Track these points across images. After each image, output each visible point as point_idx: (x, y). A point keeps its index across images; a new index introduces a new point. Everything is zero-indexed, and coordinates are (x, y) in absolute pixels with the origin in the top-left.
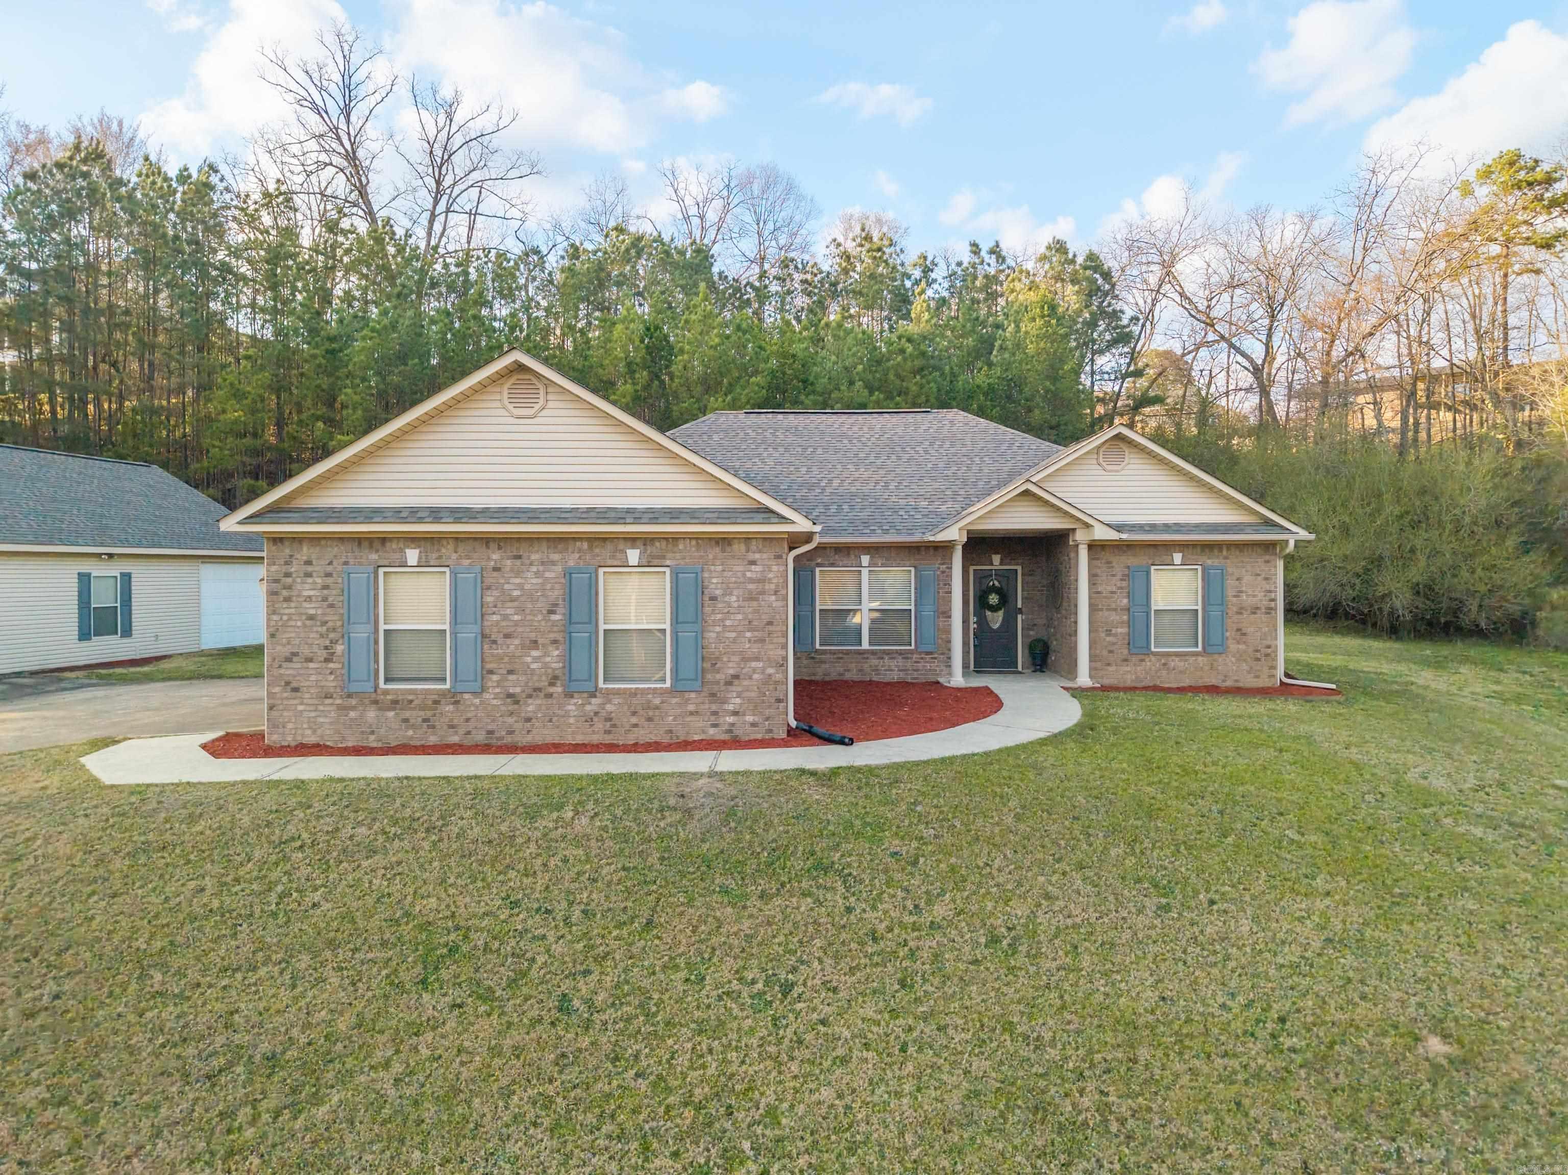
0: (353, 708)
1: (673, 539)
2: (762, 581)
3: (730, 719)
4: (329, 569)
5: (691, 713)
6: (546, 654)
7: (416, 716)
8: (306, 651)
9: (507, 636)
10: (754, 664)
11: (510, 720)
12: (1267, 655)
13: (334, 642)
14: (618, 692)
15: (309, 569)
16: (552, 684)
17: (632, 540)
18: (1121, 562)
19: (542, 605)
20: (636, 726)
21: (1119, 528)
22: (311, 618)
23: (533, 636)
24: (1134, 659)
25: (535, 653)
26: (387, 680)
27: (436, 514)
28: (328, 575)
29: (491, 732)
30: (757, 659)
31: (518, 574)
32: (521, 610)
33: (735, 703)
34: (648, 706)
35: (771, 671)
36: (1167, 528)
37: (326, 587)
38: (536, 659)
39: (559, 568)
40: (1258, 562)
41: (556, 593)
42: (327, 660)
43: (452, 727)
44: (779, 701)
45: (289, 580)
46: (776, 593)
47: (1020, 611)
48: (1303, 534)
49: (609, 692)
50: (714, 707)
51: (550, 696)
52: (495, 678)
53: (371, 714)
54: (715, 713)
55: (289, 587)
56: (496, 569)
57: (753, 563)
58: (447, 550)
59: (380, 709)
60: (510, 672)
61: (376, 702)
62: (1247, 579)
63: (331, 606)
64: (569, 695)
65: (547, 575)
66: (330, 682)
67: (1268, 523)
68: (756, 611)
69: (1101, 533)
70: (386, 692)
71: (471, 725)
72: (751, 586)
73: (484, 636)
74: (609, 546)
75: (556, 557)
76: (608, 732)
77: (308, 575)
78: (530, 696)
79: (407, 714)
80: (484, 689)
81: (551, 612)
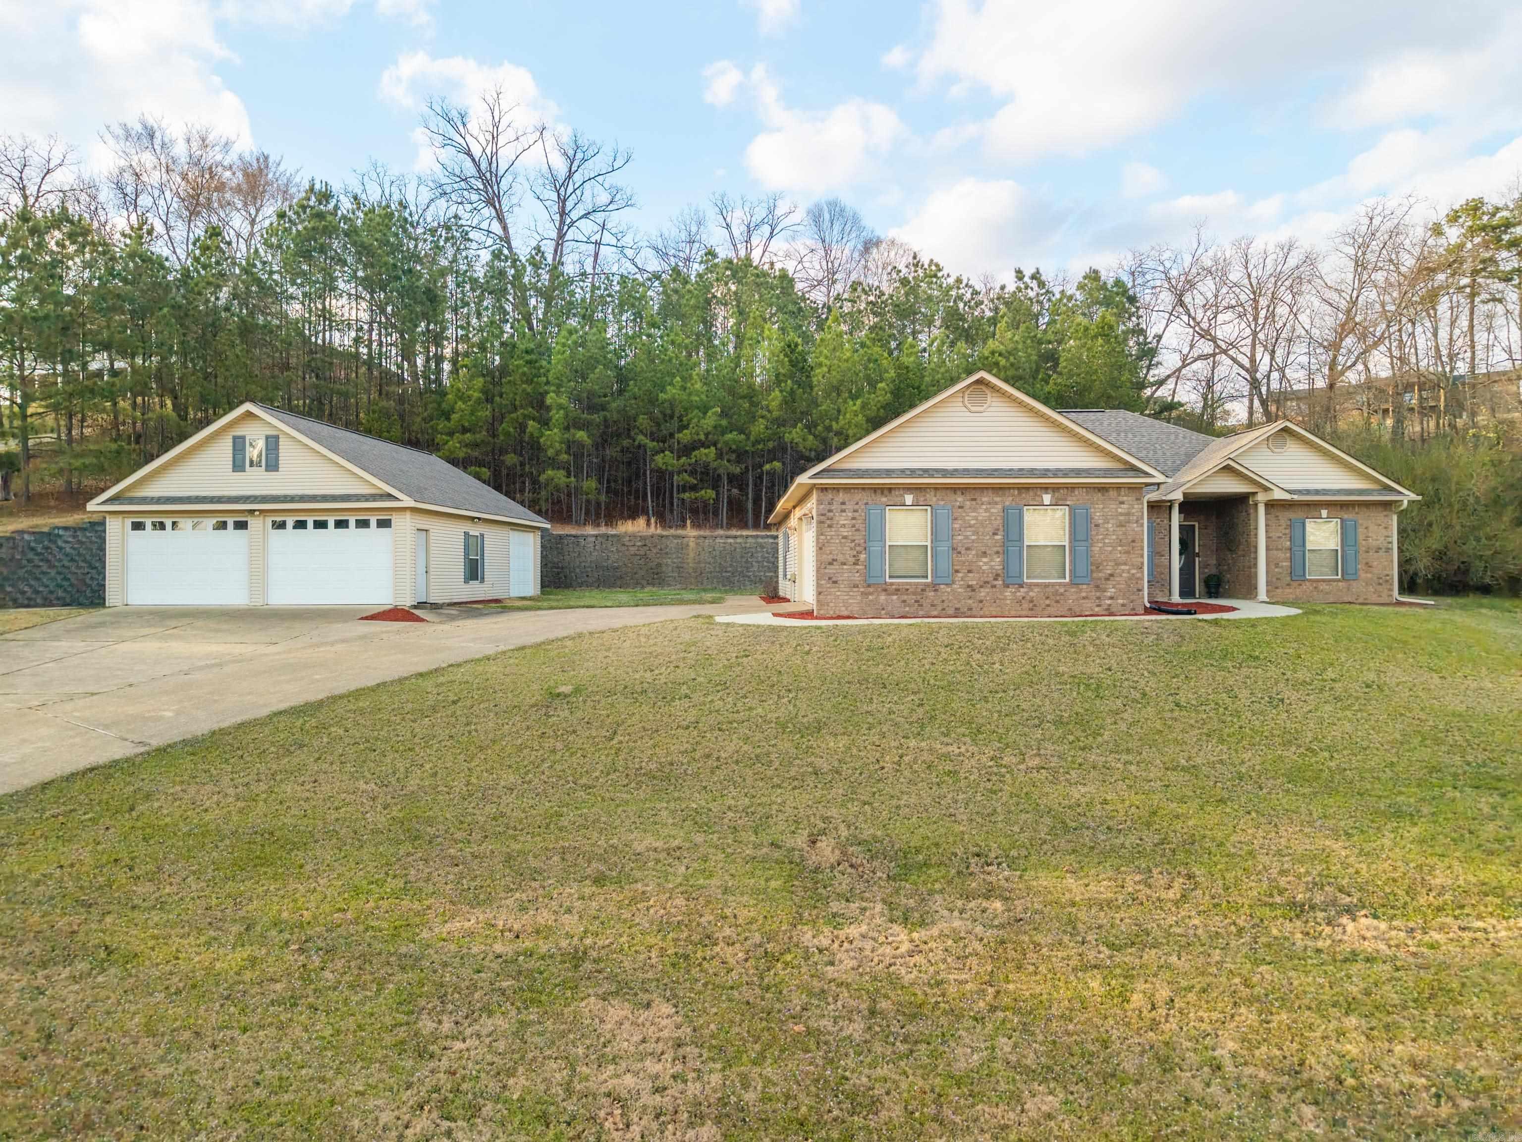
0: (871, 594)
1: (1072, 488)
2: (1128, 514)
3: (1108, 602)
4: (856, 507)
5: (1084, 598)
6: (992, 560)
7: (911, 599)
8: (840, 558)
9: (967, 549)
10: (1123, 567)
11: (970, 602)
12: (1387, 581)
13: (859, 553)
14: (1037, 585)
15: (844, 507)
16: (995, 579)
17: (1046, 488)
18: (1285, 516)
19: (989, 529)
20: (1048, 606)
21: (1289, 492)
22: (845, 537)
23: (983, 549)
24: (1295, 584)
25: (985, 560)
26: (892, 577)
27: (927, 472)
28: (855, 511)
29: (956, 609)
30: (1125, 564)
31: (974, 510)
32: (976, 533)
33: (1111, 591)
34: (1056, 593)
35: (1134, 571)
36: (1317, 492)
37: (854, 519)
38: (986, 563)
39: (1000, 507)
40: (1379, 516)
41: (999, 522)
42: (855, 564)
43: (932, 605)
44: (1139, 590)
45: (831, 514)
46: (1137, 522)
47: (1198, 555)
48: (1413, 496)
49: (1030, 586)
50: (1098, 594)
51: (994, 586)
52: (960, 575)
53: (883, 597)
54: (1098, 598)
55: (831, 519)
56: (961, 507)
57: (1122, 503)
58: (930, 495)
59: (887, 595)
60: (970, 571)
61: (885, 590)
62: (1373, 528)
63: (858, 530)
64: (1007, 586)
65: (993, 510)
66: (857, 578)
67: (1388, 489)
68: (1125, 534)
69: (1278, 495)
70: (892, 584)
71: (945, 605)
72: (1122, 518)
73: (953, 549)
74: (1031, 493)
75: (998, 499)
76: (1032, 610)
77: (843, 511)
78: (981, 587)
79: (905, 597)
80: (953, 582)
81: (994, 534)
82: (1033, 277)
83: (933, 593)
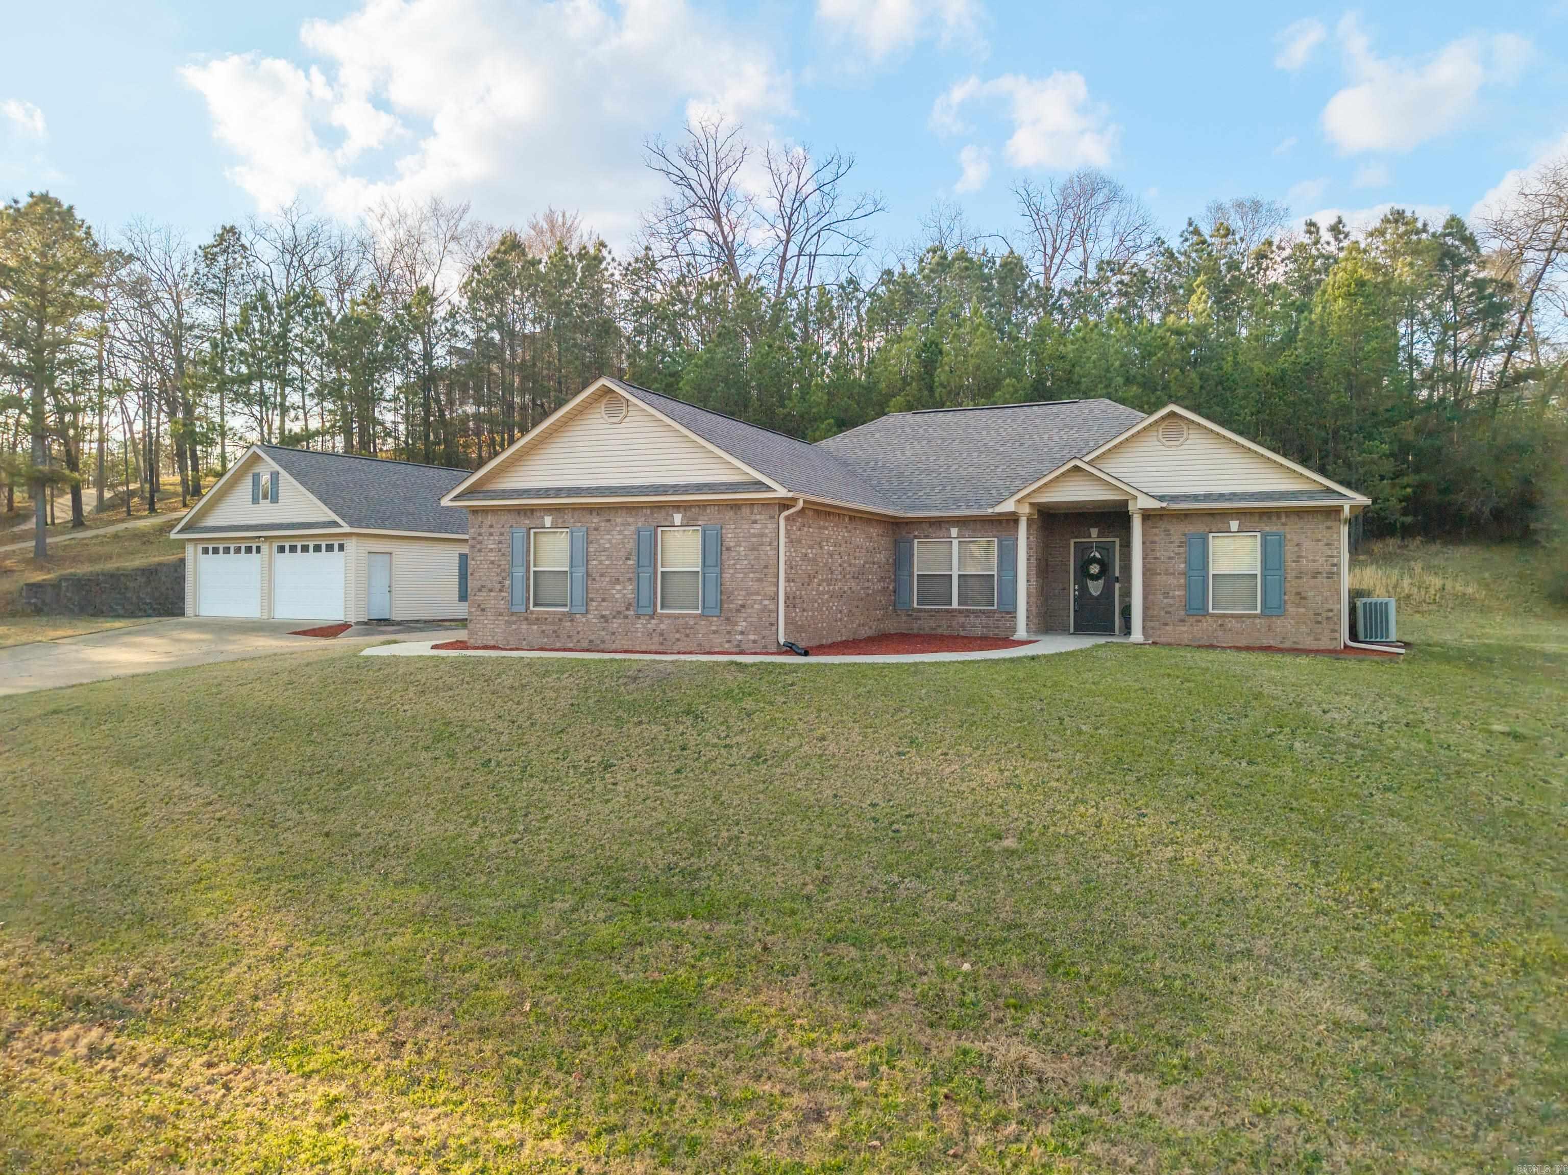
0: (514, 623)
1: (703, 506)
2: (762, 535)
3: (739, 637)
4: (502, 530)
5: (714, 632)
6: (624, 589)
7: (549, 628)
8: (489, 584)
9: (602, 575)
10: (754, 597)
11: (603, 633)
12: (1328, 619)
13: (504, 579)
14: (668, 616)
15: (491, 530)
16: (628, 609)
17: (677, 507)
18: (1178, 530)
19: (622, 554)
20: (678, 640)
21: (1161, 498)
22: (492, 562)
23: (617, 575)
24: (1192, 620)
25: (618, 587)
26: (535, 605)
27: (558, 492)
28: (502, 534)
29: (591, 641)
30: (758, 593)
31: (608, 532)
32: (609, 557)
33: (742, 625)
34: (686, 625)
35: (766, 602)
36: (1221, 497)
37: (500, 542)
38: (619, 591)
39: (632, 528)
40: (1319, 529)
41: (631, 545)
42: (501, 591)
43: (569, 637)
44: (772, 625)
46: (770, 545)
47: (1117, 579)
48: (1362, 500)
49: (662, 615)
50: (729, 628)
51: (626, 617)
52: (594, 604)
53: (524, 627)
54: (729, 633)
55: (480, 543)
56: (596, 529)
57: (755, 522)
58: (568, 517)
59: (529, 624)
60: (603, 600)
61: (526, 619)
62: (1307, 544)
63: (503, 555)
64: (638, 617)
65: (626, 532)
66: (502, 605)
67: (1329, 490)
68: (757, 558)
69: (1144, 503)
70: (532, 612)
71: (580, 636)
72: (754, 540)
73: (588, 575)
74: (663, 512)
75: (631, 520)
76: (662, 644)
77: (491, 534)
78: (614, 617)
79: (544, 627)
80: (587, 612)
81: (628, 559)
83: (569, 624)
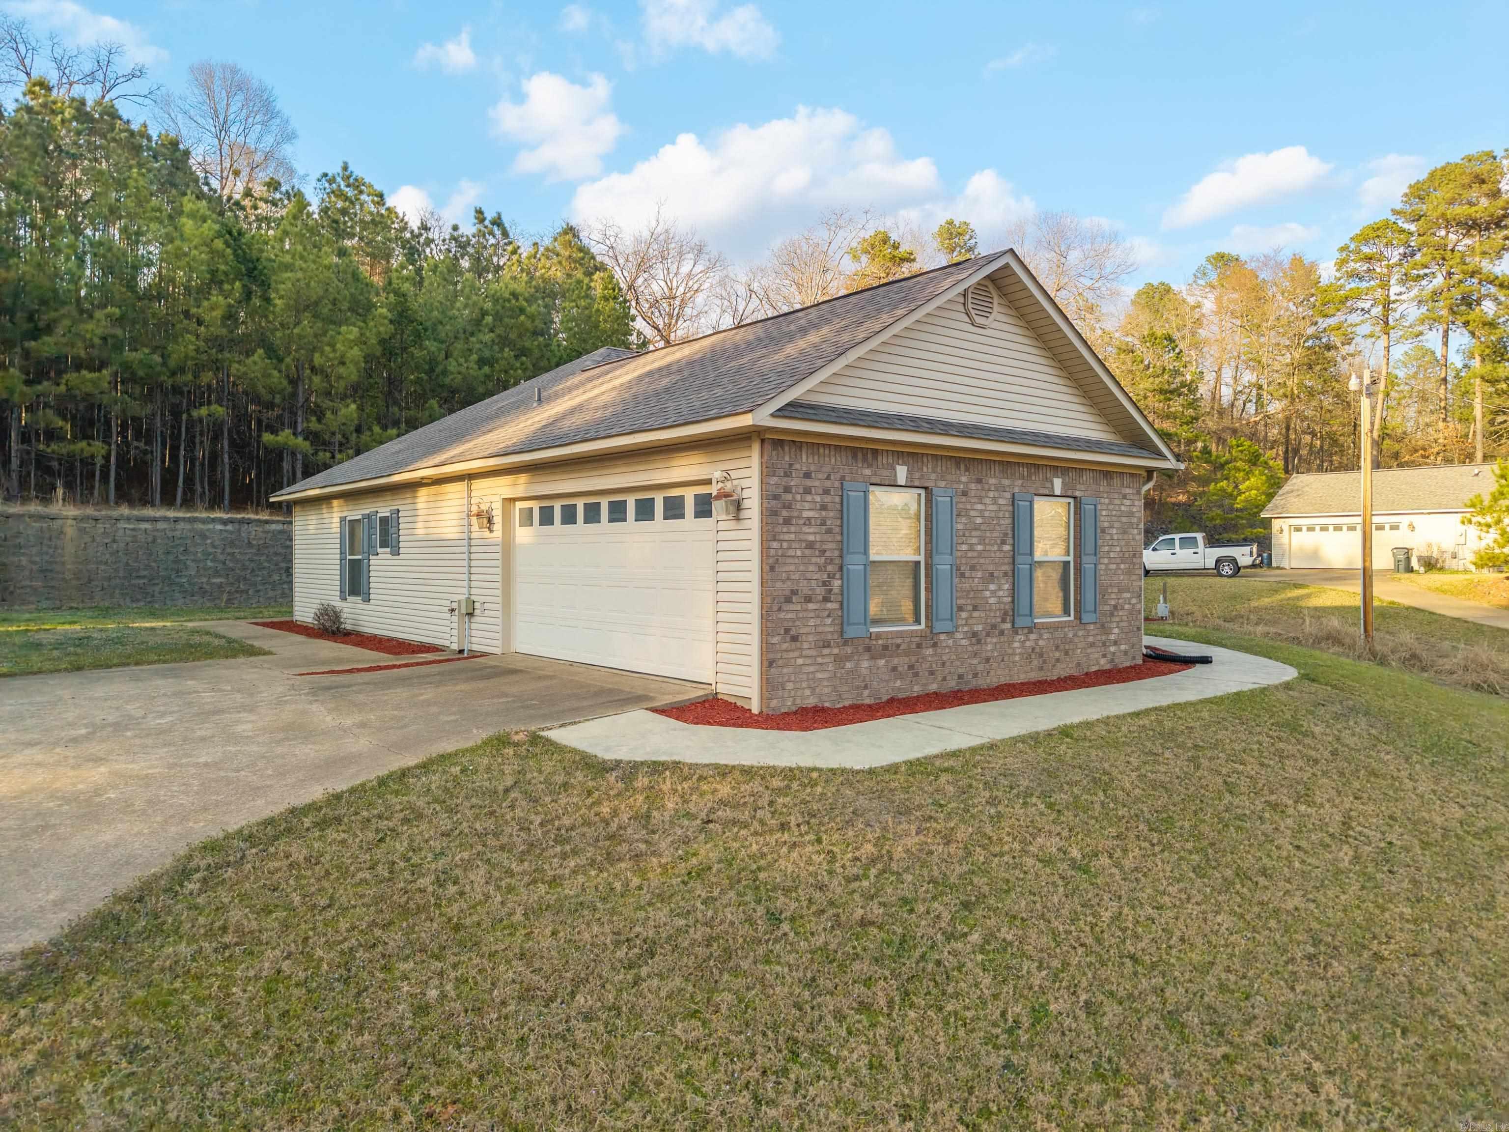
0: (848, 658)
1: (1081, 468)
2: (1131, 515)
3: (1115, 648)
4: (828, 484)
5: (1092, 645)
6: (1000, 589)
7: (903, 663)
8: (804, 588)
9: (973, 568)
10: (1125, 595)
11: (975, 662)
13: (831, 576)
14: (1045, 627)
15: (808, 483)
16: (1003, 620)
17: (1055, 468)
19: (997, 534)
20: (1058, 660)
22: (810, 545)
23: (991, 568)
25: (992, 587)
28: (826, 492)
29: (961, 677)
30: (1129, 590)
31: (980, 499)
32: (982, 540)
33: (1117, 632)
35: (1134, 601)
37: (824, 508)
38: (994, 592)
39: (1008, 495)
41: (1007, 522)
42: (826, 599)
43: (932, 673)
45: (789, 497)
49: (1039, 627)
50: (1105, 637)
51: (1002, 633)
52: (964, 615)
53: (865, 664)
54: (1106, 643)
55: (788, 506)
56: (965, 493)
57: (1125, 497)
58: (927, 469)
59: (873, 658)
60: (975, 608)
61: (868, 649)
63: (829, 531)
64: (1016, 631)
65: (1001, 501)
66: (829, 627)
68: (1129, 545)
70: (878, 637)
71: (946, 670)
72: (1126, 520)
73: (956, 568)
74: (1041, 475)
75: (1006, 482)
76: (1042, 668)
77: (807, 491)
78: (988, 635)
79: (896, 661)
80: (956, 629)
81: (1003, 542)
82: (493, 223)
83: (930, 651)
